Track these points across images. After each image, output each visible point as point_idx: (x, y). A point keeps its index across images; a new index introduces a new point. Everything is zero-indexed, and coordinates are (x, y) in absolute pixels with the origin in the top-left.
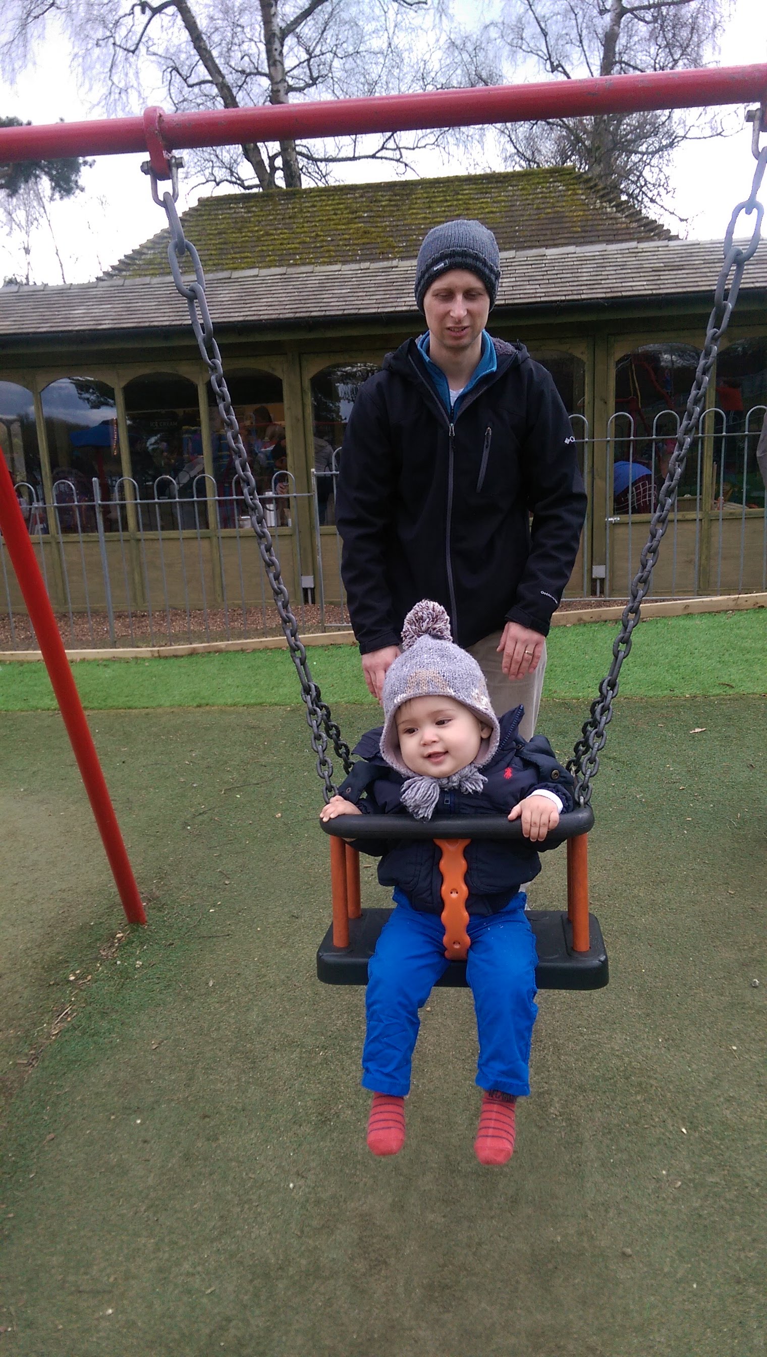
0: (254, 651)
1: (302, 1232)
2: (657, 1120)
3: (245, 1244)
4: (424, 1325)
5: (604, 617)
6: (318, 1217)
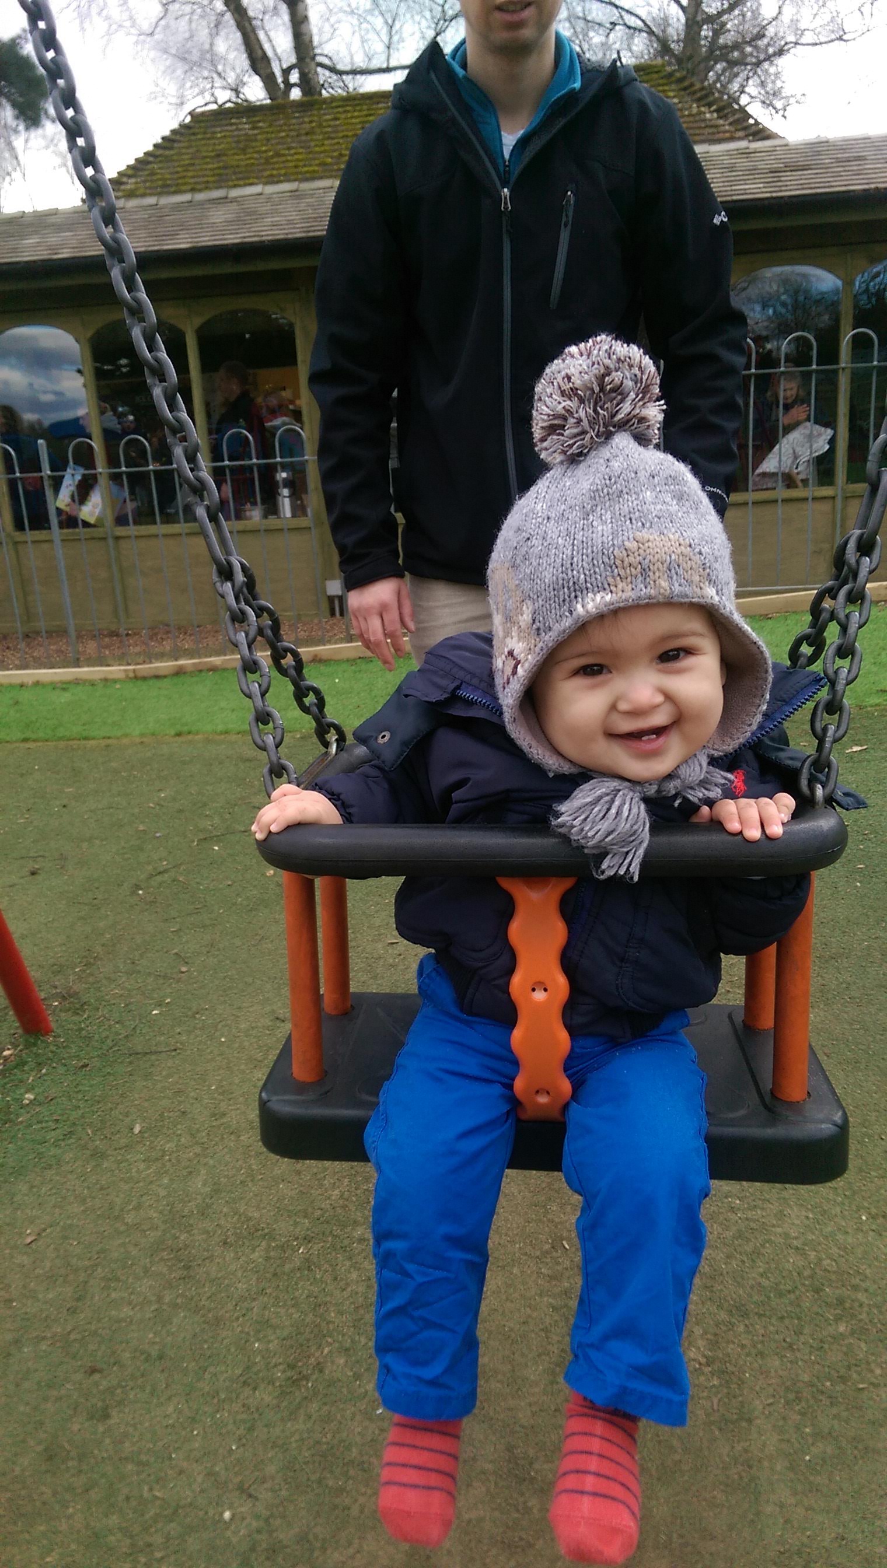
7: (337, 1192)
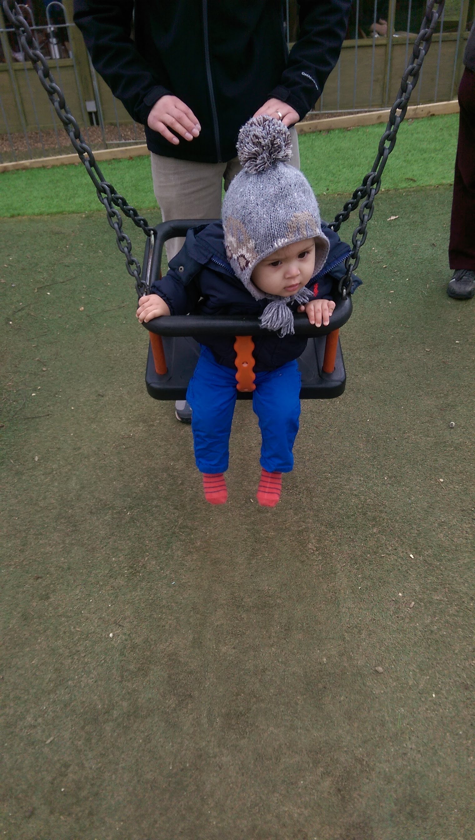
0: (53, 167)
1: (122, 677)
2: (390, 548)
3: (77, 694)
4: (225, 751)
5: (319, 128)
6: (135, 661)
7: (142, 484)
